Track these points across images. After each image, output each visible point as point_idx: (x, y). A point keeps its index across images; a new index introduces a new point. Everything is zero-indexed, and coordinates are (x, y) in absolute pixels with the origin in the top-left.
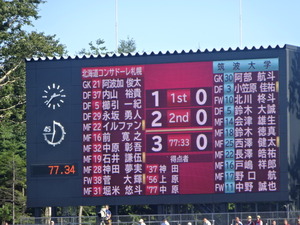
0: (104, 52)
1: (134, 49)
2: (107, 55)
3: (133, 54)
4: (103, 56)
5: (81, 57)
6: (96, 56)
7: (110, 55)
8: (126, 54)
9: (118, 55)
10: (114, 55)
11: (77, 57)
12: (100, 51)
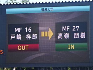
0: (16, 2)
1: (29, 1)
2: (17, 4)
3: (28, 3)
4: (15, 4)
5: (6, 4)
6: (12, 4)
7: (18, 3)
8: (25, 3)
9: (22, 3)
10: (20, 3)
11: (4, 4)
12: (14, 2)
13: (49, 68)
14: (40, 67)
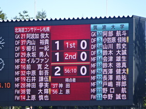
0: (28, 17)
1: (45, 16)
2: (29, 20)
3: (45, 19)
4: (27, 20)
5: (14, 20)
6: (23, 20)
7: (32, 20)
8: (40, 20)
9: (36, 20)
10: (34, 20)
11: (12, 20)
12: (25, 17)
13: (73, 107)
14: (60, 106)
